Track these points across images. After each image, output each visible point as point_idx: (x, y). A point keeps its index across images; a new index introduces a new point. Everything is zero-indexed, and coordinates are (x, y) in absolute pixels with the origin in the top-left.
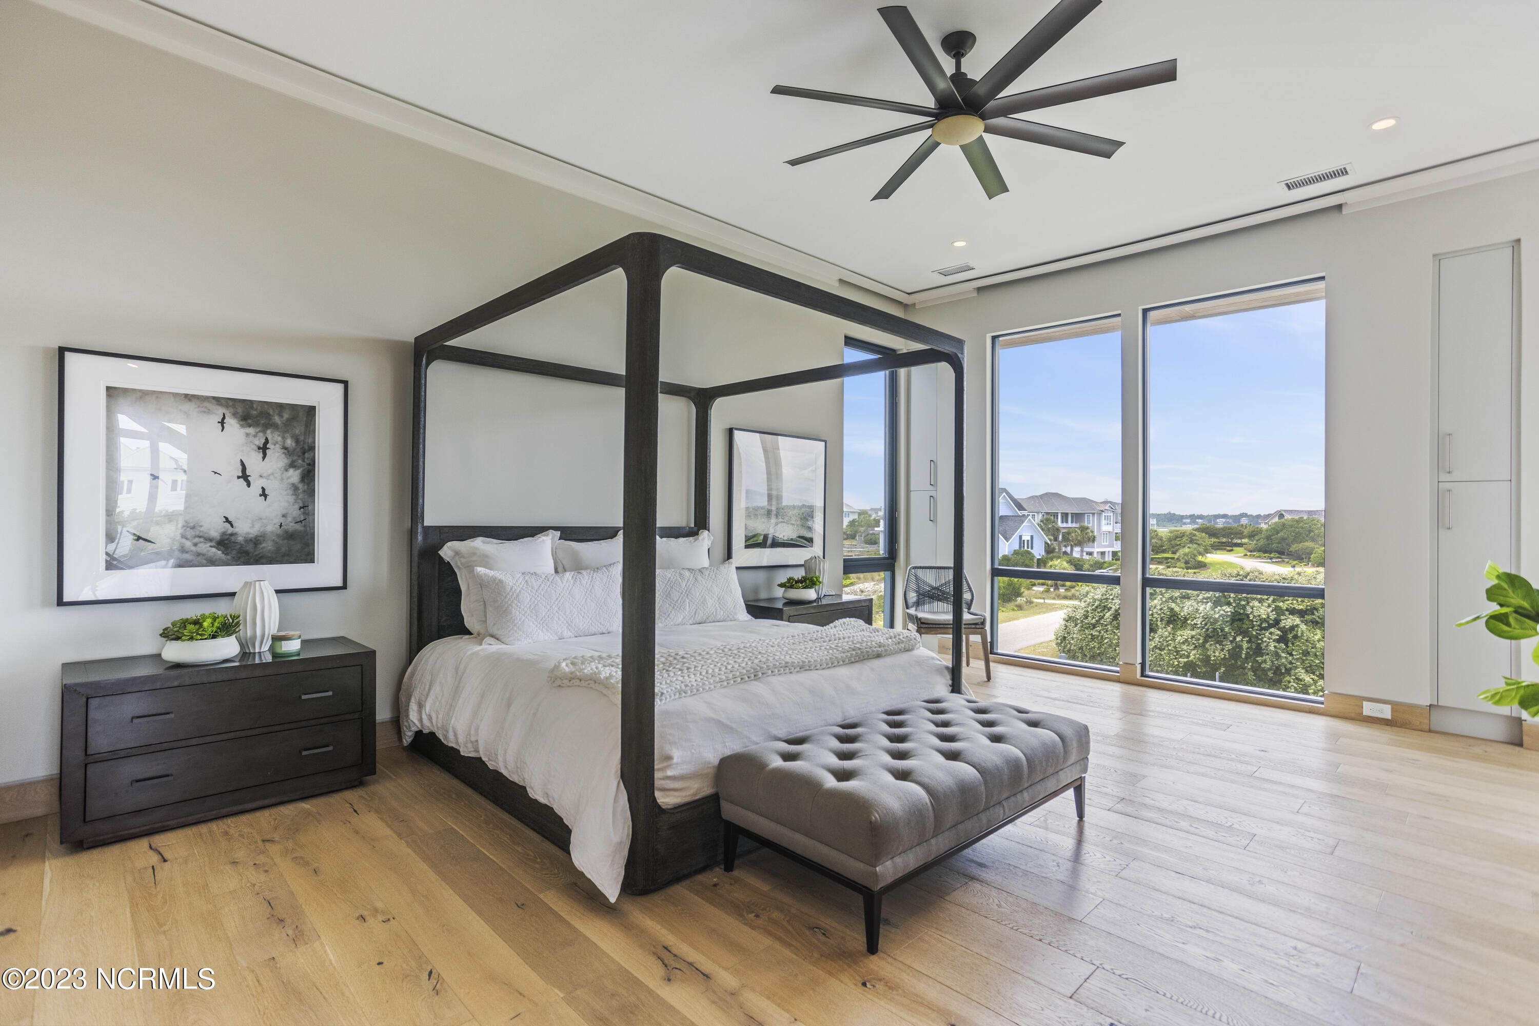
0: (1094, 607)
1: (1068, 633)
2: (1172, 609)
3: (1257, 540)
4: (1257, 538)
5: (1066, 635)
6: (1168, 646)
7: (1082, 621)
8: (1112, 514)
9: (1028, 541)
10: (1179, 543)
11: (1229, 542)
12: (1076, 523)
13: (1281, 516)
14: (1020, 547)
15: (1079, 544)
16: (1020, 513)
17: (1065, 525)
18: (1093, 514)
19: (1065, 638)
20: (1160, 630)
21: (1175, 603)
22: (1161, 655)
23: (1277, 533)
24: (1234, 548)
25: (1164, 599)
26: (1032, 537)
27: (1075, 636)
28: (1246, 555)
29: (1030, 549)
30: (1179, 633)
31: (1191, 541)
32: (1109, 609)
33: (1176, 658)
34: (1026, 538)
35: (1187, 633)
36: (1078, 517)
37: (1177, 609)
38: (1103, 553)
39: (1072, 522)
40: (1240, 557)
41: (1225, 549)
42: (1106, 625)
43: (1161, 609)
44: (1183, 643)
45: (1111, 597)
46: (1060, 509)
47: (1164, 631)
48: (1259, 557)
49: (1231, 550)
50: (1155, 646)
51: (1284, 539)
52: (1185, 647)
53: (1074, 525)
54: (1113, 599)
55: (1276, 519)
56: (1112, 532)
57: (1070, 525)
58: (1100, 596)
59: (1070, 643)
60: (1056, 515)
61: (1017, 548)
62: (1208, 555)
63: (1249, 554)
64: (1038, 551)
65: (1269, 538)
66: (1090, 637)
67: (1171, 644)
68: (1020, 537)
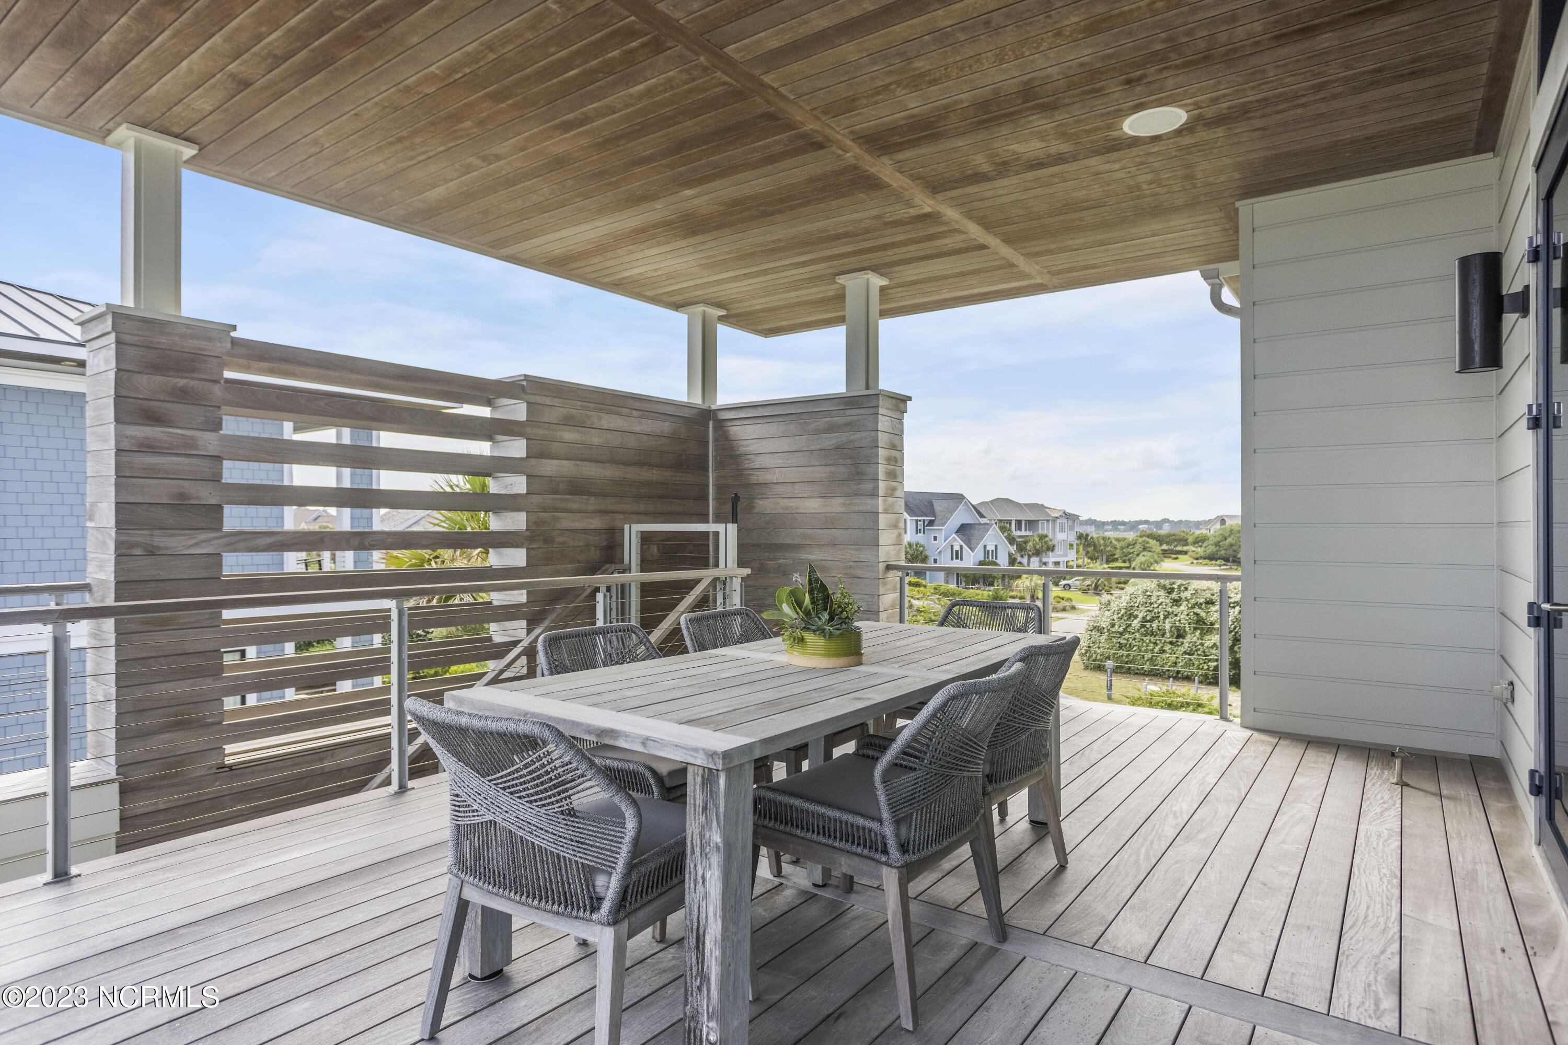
0: (1120, 615)
1: (1093, 643)
2: (1197, 615)
3: (1206, 547)
4: (1205, 544)
5: (1091, 645)
6: (1197, 650)
7: (1108, 630)
8: (1066, 521)
9: (992, 551)
10: (1131, 551)
11: (1172, 550)
12: (1030, 530)
13: (1223, 522)
14: (985, 558)
15: (1038, 553)
16: (983, 521)
17: (1018, 533)
18: (1048, 521)
19: (1089, 647)
20: (1189, 636)
21: (1200, 608)
22: (1190, 660)
23: (1226, 539)
24: (1180, 556)
25: (1190, 606)
26: (996, 546)
27: (1101, 645)
28: (1193, 563)
29: (994, 560)
30: (1207, 637)
31: (1145, 549)
32: (1136, 617)
33: (1205, 663)
34: (990, 548)
35: (1215, 638)
36: (1032, 524)
37: (1203, 614)
38: (1057, 564)
39: (1026, 530)
40: (1187, 565)
41: (1170, 557)
42: (1133, 633)
43: (1188, 615)
44: (1212, 647)
45: (1136, 605)
46: (1014, 516)
47: (1192, 638)
48: (1206, 564)
49: (1177, 558)
50: (1185, 652)
51: (1231, 545)
52: (1214, 651)
53: (1028, 533)
54: (1138, 607)
55: (1218, 526)
56: (1067, 541)
57: (1023, 533)
58: (1125, 604)
59: (1095, 652)
60: (1010, 522)
61: (982, 559)
62: (1163, 563)
63: (1195, 562)
64: (1003, 562)
65: (1217, 544)
66: (1118, 645)
67: (1199, 649)
68: (985, 547)
